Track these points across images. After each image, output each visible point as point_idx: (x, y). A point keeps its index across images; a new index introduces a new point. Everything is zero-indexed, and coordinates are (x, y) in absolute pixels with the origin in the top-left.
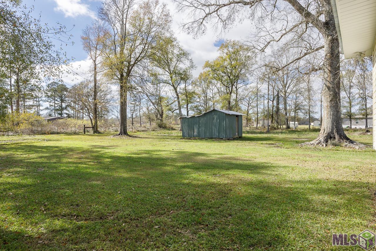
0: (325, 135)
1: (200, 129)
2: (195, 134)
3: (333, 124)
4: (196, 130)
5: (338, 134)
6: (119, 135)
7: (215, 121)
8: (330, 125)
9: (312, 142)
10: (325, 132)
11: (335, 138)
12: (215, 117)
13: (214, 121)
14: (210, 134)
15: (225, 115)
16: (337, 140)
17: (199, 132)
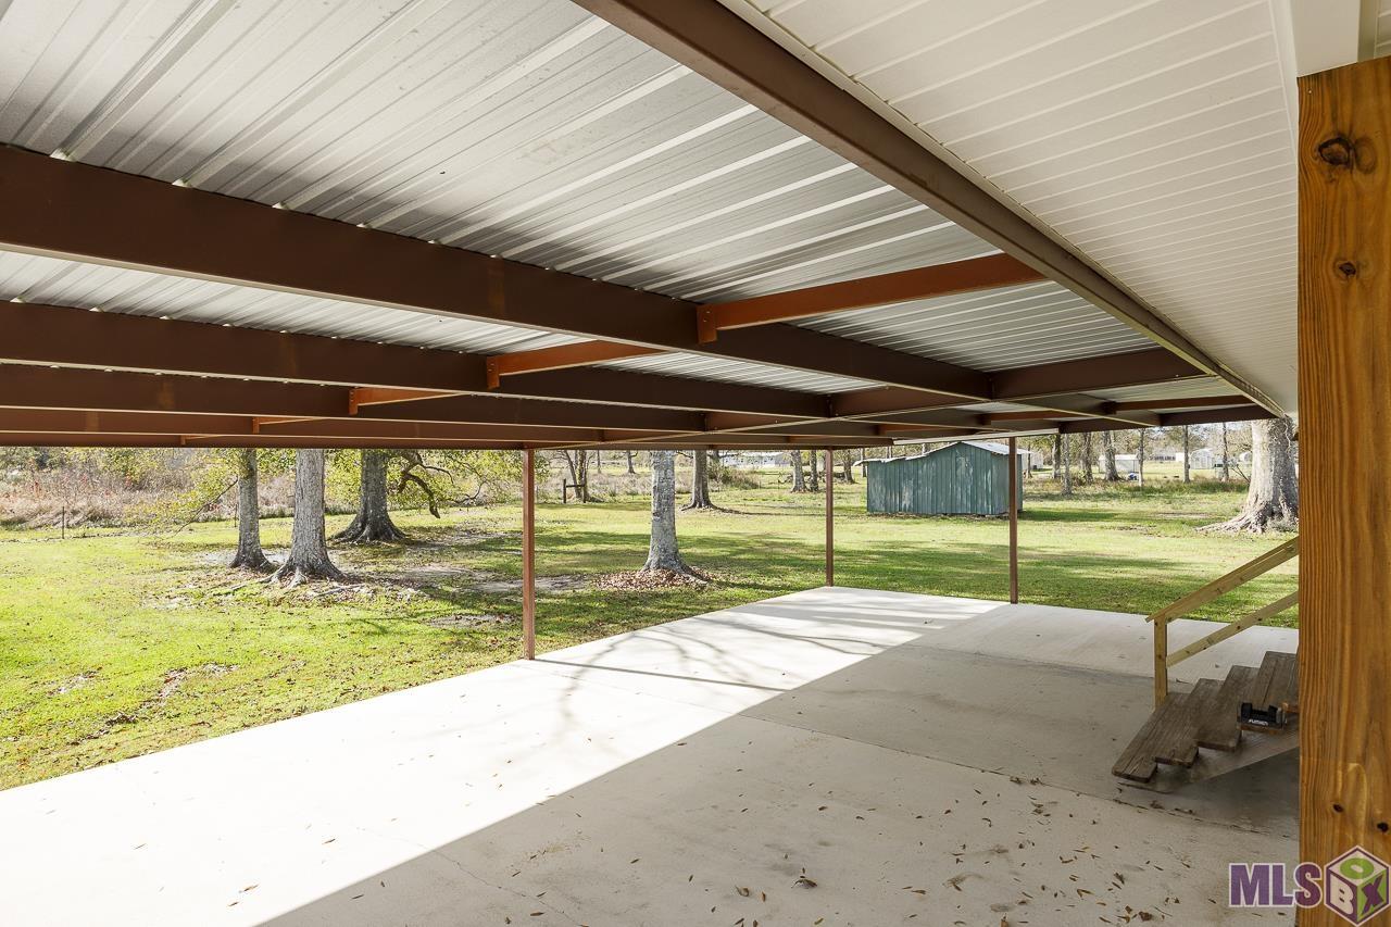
0: (1258, 508)
1: (920, 492)
2: (904, 503)
3: (1276, 483)
4: (907, 494)
5: (1288, 506)
6: (694, 506)
7: (961, 471)
8: (1270, 486)
9: (1229, 524)
10: (1260, 501)
11: (1281, 515)
12: (963, 461)
13: (959, 471)
14: (949, 504)
15: (989, 455)
16: (1286, 518)
17: (915, 500)
